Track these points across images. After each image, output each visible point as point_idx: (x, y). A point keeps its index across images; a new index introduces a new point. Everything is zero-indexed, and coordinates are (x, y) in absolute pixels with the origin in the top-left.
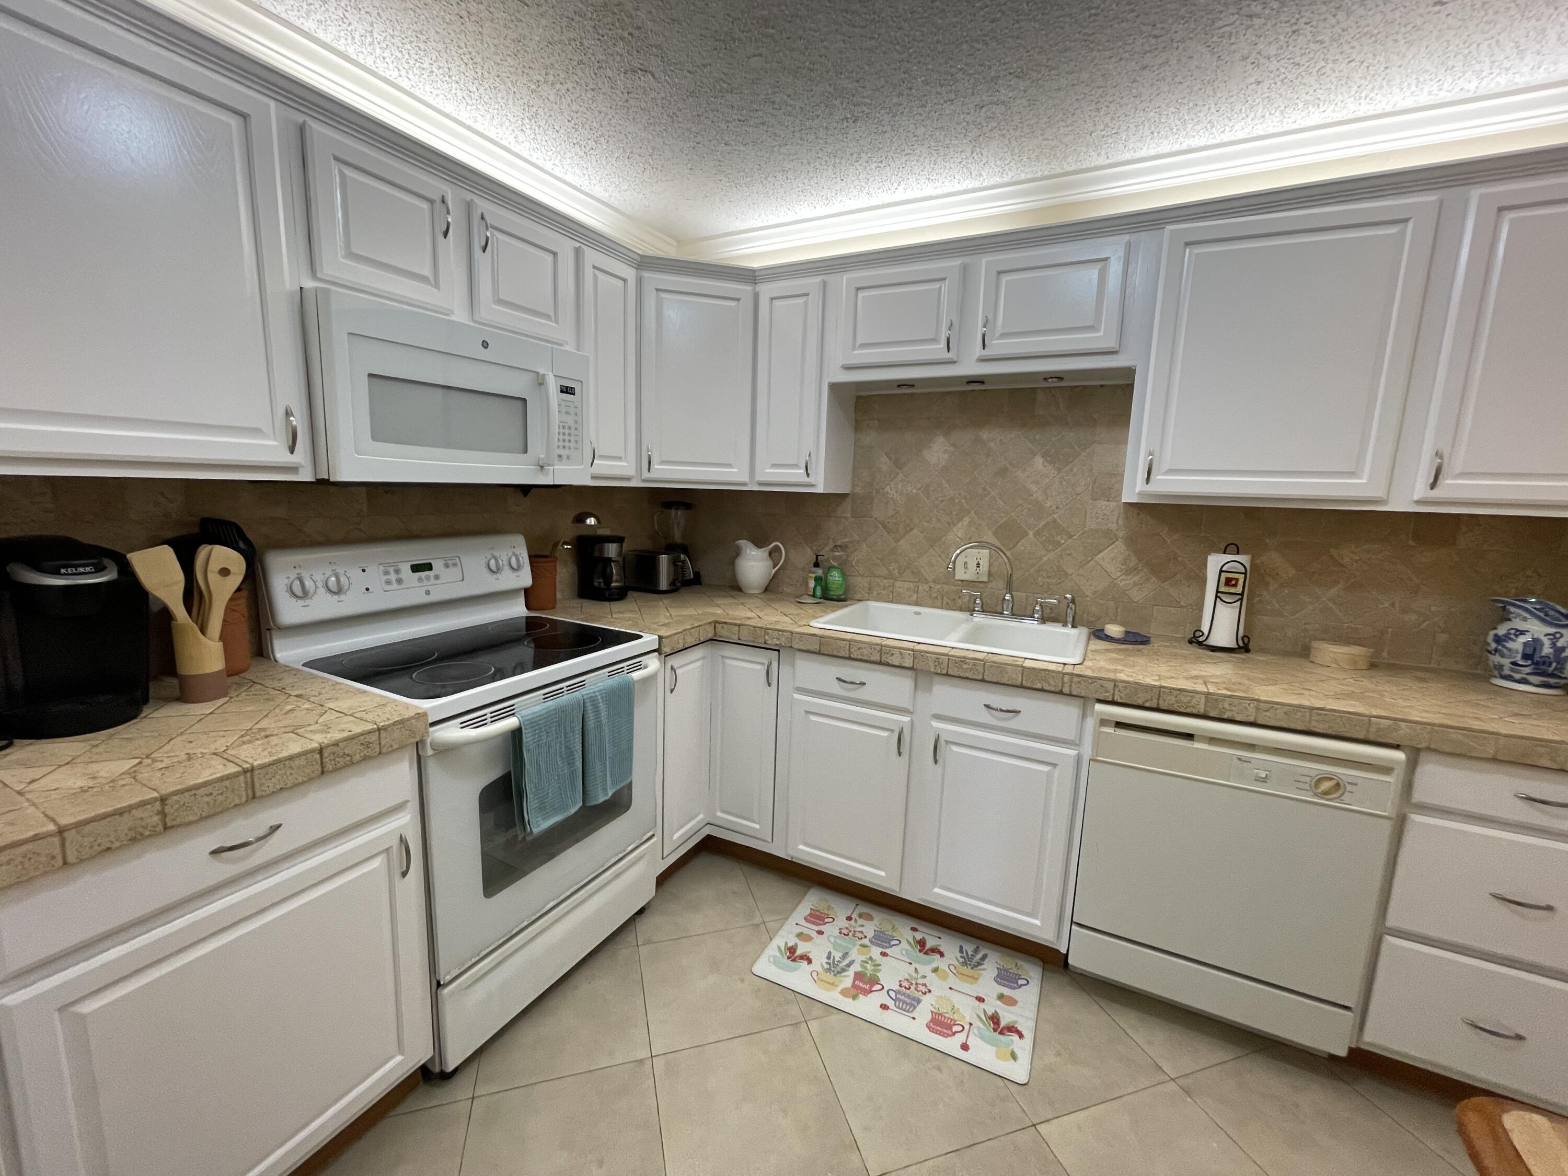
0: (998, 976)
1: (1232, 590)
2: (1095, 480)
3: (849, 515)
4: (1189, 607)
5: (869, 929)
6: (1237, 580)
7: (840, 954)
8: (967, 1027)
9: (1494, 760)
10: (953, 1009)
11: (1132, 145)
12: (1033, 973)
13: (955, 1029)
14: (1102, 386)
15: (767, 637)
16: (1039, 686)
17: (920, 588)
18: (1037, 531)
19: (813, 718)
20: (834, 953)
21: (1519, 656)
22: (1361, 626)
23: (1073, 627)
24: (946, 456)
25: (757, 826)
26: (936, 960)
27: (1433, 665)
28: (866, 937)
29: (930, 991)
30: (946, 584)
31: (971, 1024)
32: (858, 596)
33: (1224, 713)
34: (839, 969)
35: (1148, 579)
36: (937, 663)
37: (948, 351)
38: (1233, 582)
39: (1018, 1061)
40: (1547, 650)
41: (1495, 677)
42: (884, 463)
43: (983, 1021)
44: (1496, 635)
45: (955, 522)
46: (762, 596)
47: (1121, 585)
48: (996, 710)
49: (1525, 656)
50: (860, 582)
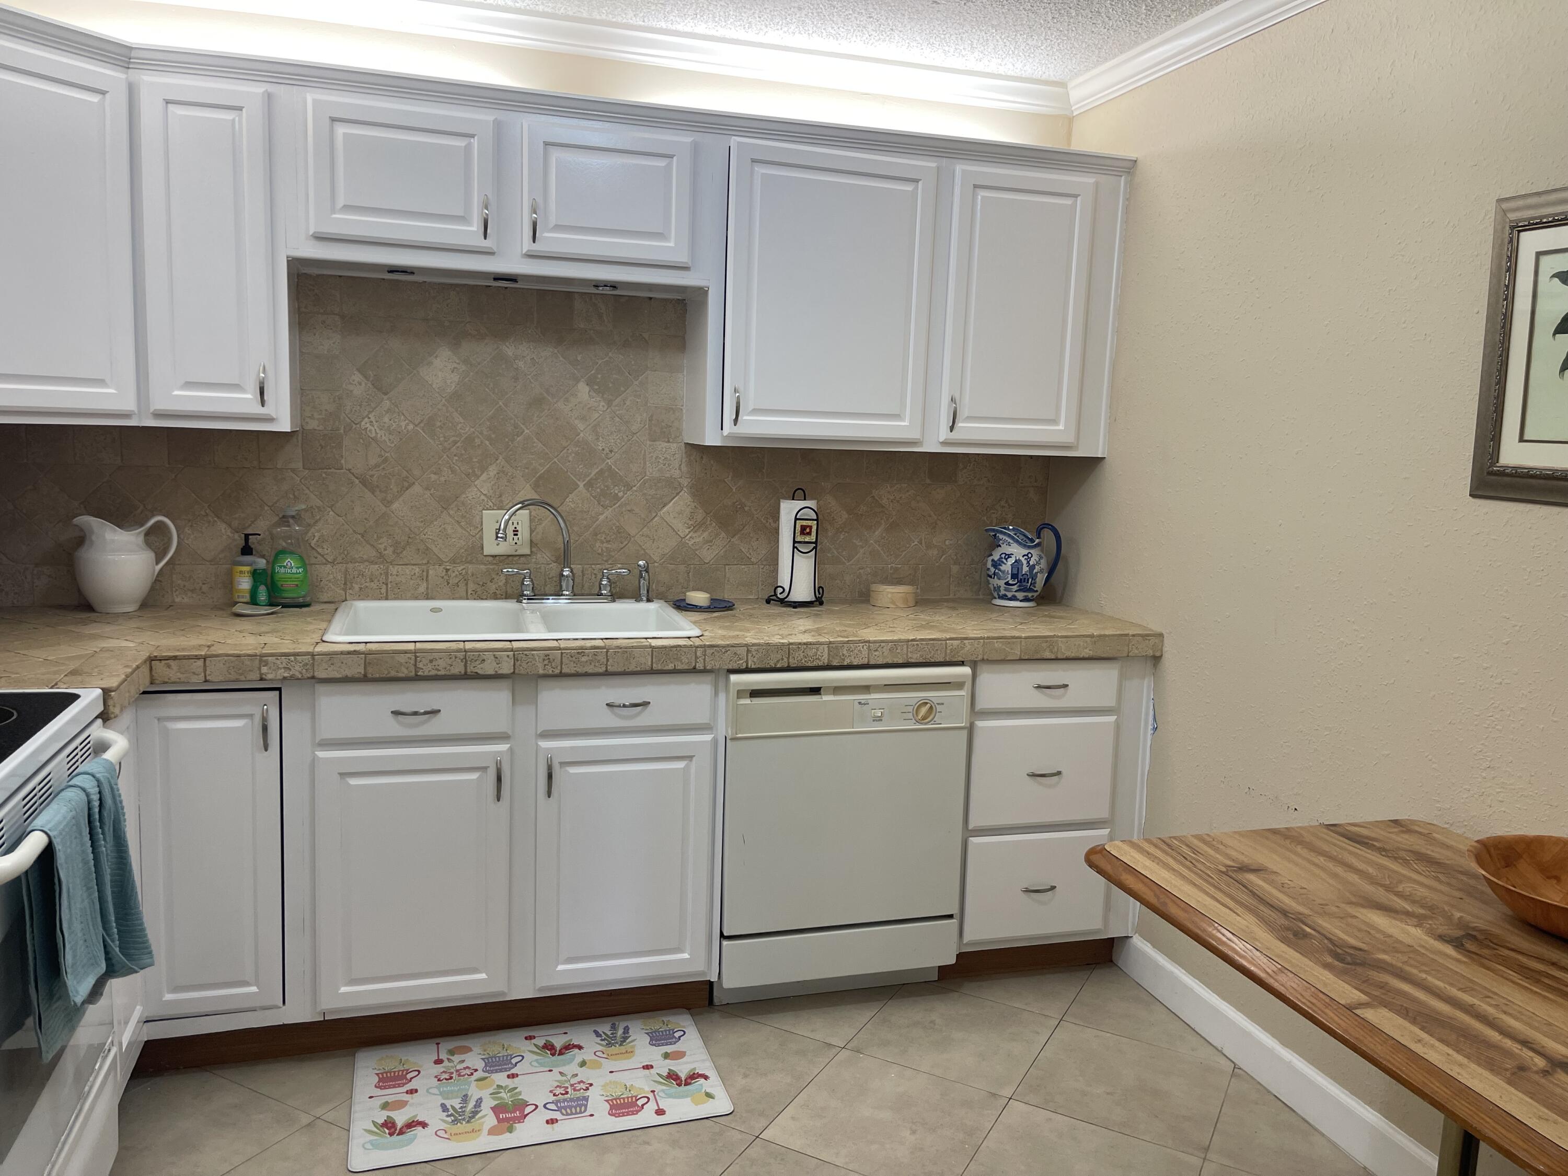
0: (651, 1040)
1: (807, 539)
2: (652, 416)
3: (300, 465)
4: (760, 563)
5: (474, 1060)
6: (811, 527)
7: (459, 1100)
8: (651, 1096)
9: (1021, 660)
10: (626, 1088)
11: (672, 17)
12: (684, 1023)
13: (640, 1103)
14: (651, 298)
15: (264, 670)
16: (671, 667)
17: (431, 572)
18: (589, 481)
19: (353, 781)
20: (448, 1103)
21: (1010, 576)
22: (900, 566)
23: (649, 600)
24: (455, 378)
25: (254, 989)
26: (579, 1056)
27: (951, 596)
28: (476, 1070)
29: (591, 1085)
30: (470, 562)
31: (653, 1092)
32: (325, 597)
33: (844, 660)
34: (467, 1114)
35: (717, 535)
36: (546, 662)
37: (485, 238)
38: (808, 530)
39: (716, 1098)
40: (1025, 569)
41: (995, 598)
42: (357, 385)
43: (664, 1083)
44: (993, 560)
45: (478, 472)
46: (138, 614)
47: (690, 543)
48: (619, 706)
49: (1014, 576)
50: (329, 573)
